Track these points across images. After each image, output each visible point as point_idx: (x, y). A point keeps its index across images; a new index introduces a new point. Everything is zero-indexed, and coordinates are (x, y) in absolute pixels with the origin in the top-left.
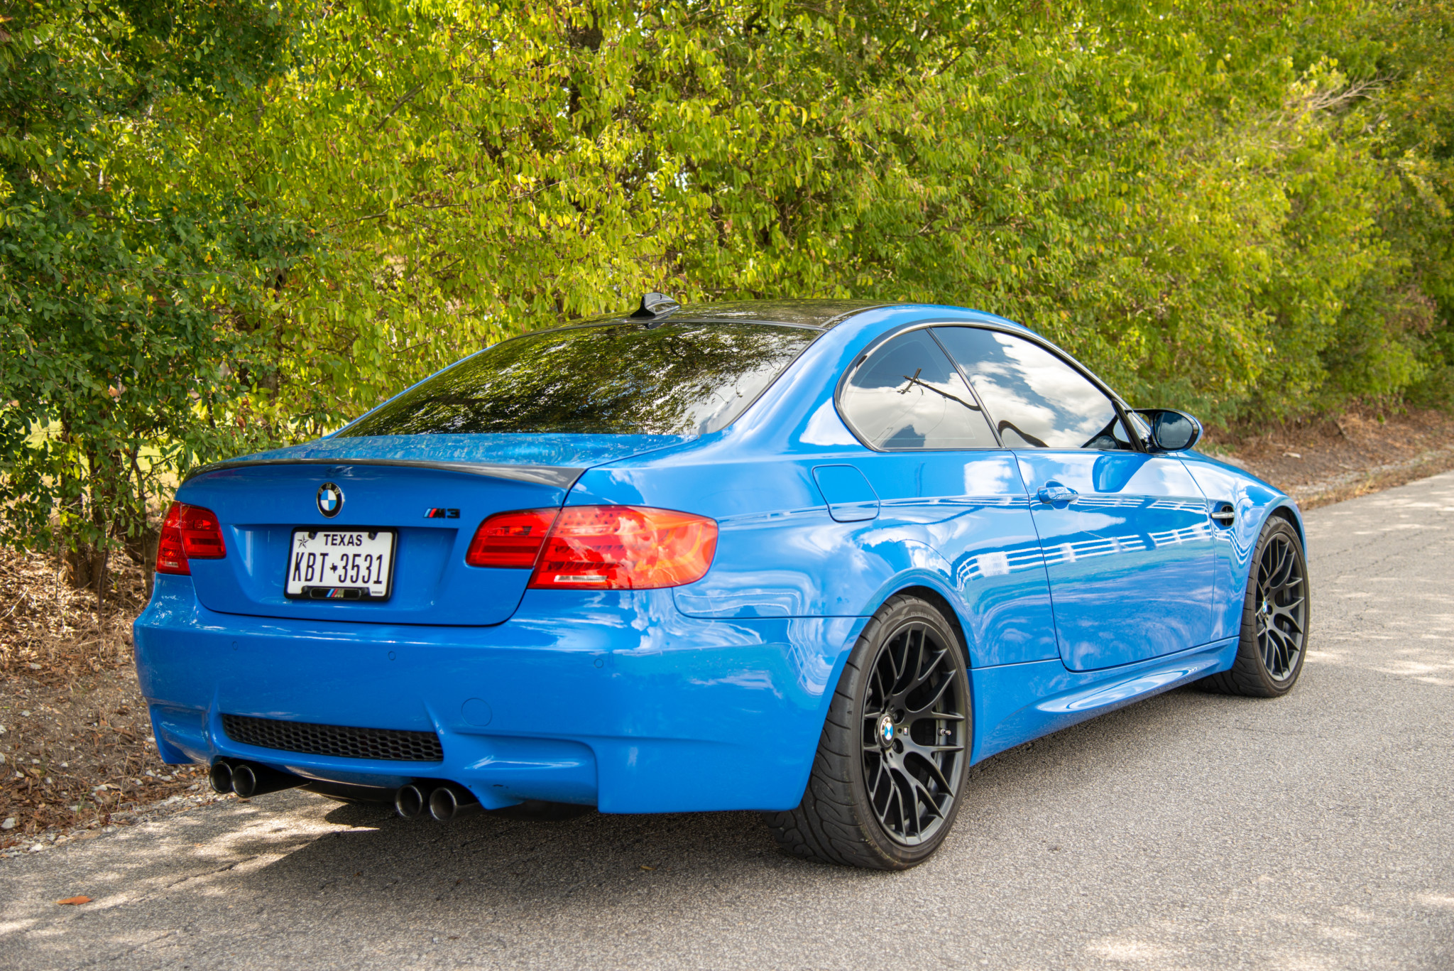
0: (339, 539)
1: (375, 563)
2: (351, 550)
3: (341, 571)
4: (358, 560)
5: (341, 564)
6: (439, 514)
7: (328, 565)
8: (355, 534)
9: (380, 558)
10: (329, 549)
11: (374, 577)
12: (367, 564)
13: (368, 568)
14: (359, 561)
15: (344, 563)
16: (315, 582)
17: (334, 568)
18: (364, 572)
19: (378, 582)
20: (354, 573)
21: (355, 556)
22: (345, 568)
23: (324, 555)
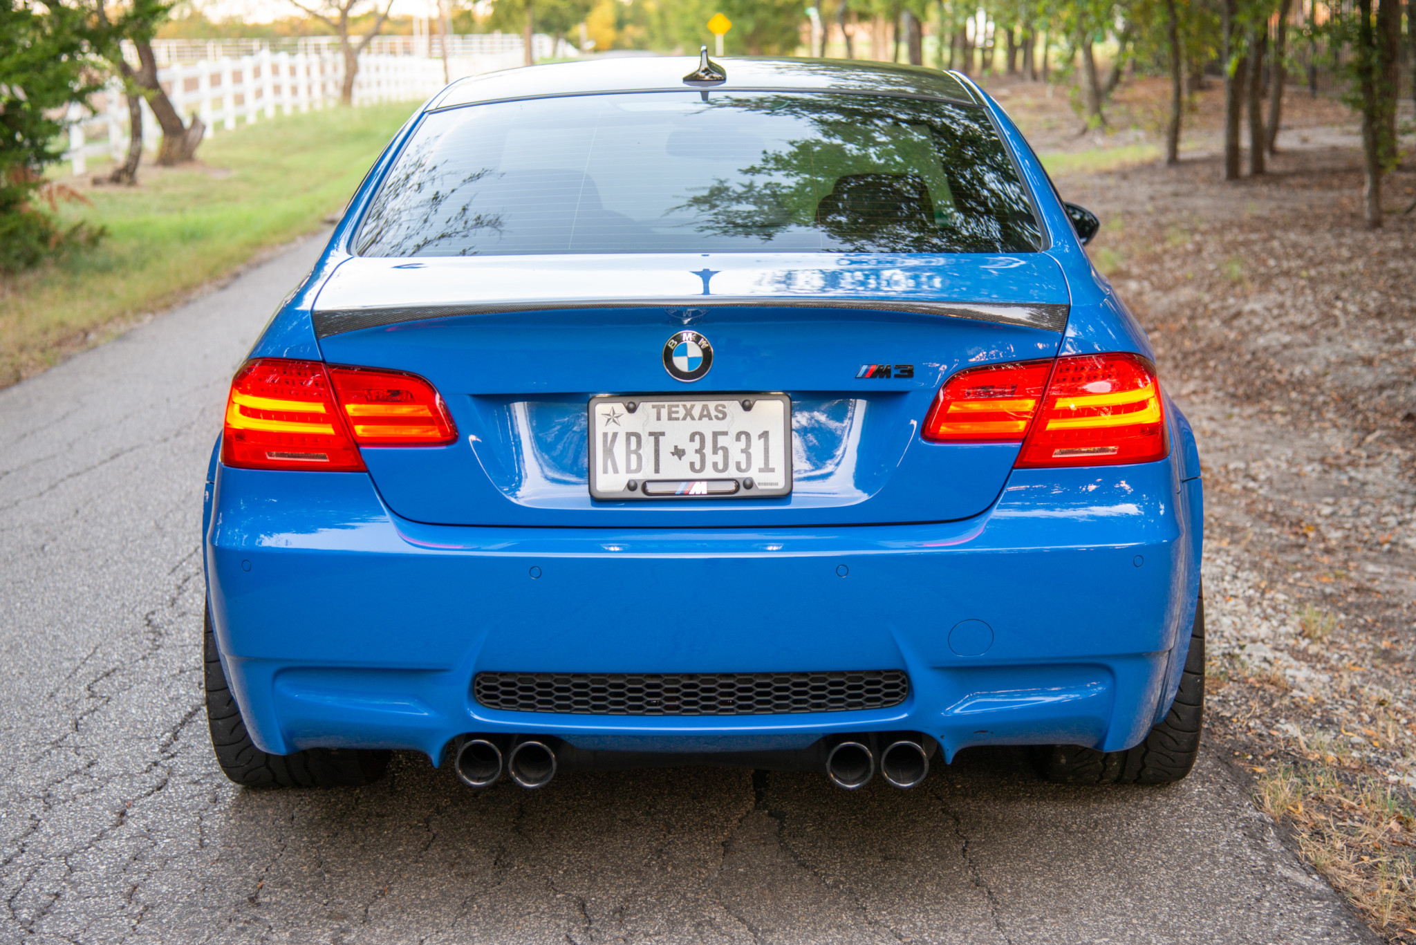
0: (682, 412)
1: (757, 443)
2: (707, 427)
3: (694, 457)
4: (722, 441)
5: (690, 447)
6: (882, 373)
7: (666, 446)
8: (712, 405)
9: (765, 435)
10: (664, 425)
11: (758, 463)
12: (742, 444)
13: (745, 451)
14: (724, 441)
15: (696, 445)
16: (646, 474)
17: (679, 453)
18: (737, 456)
19: (767, 469)
20: (719, 458)
21: (715, 435)
22: (700, 451)
23: (657, 436)
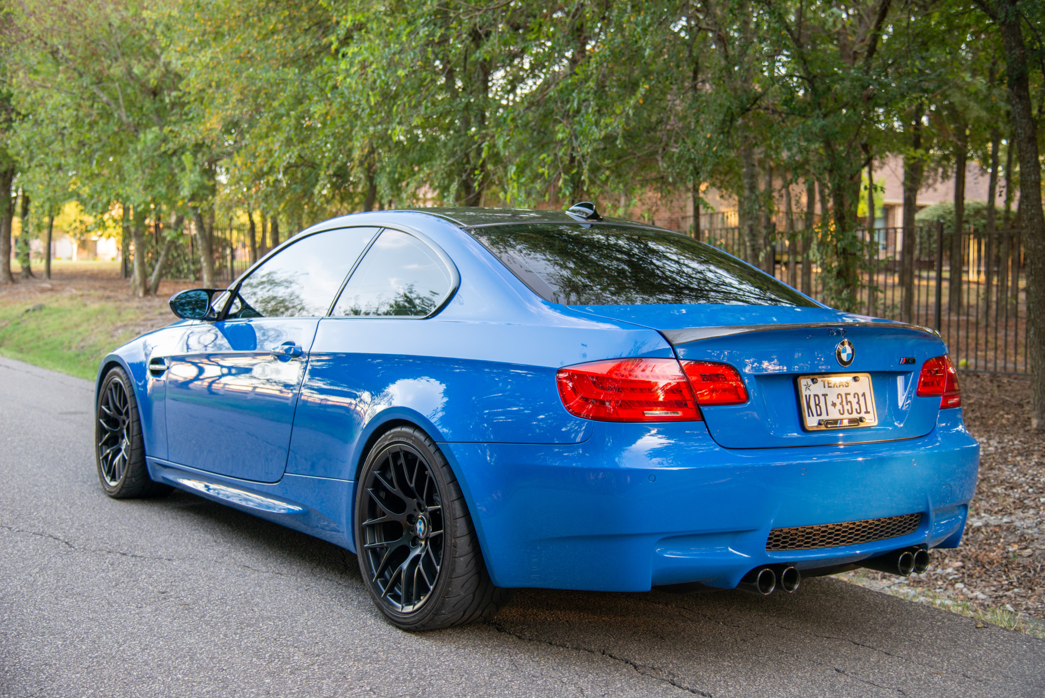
0: (833, 383)
1: (862, 399)
3: (839, 407)
5: (838, 402)
7: (829, 404)
8: (842, 379)
9: (864, 395)
10: (827, 390)
11: (863, 410)
12: (856, 400)
13: (858, 403)
14: (850, 398)
15: (840, 400)
16: (824, 417)
17: (834, 405)
18: (855, 406)
19: (867, 413)
20: (849, 407)
21: (846, 394)
22: (841, 404)
23: (825, 395)
